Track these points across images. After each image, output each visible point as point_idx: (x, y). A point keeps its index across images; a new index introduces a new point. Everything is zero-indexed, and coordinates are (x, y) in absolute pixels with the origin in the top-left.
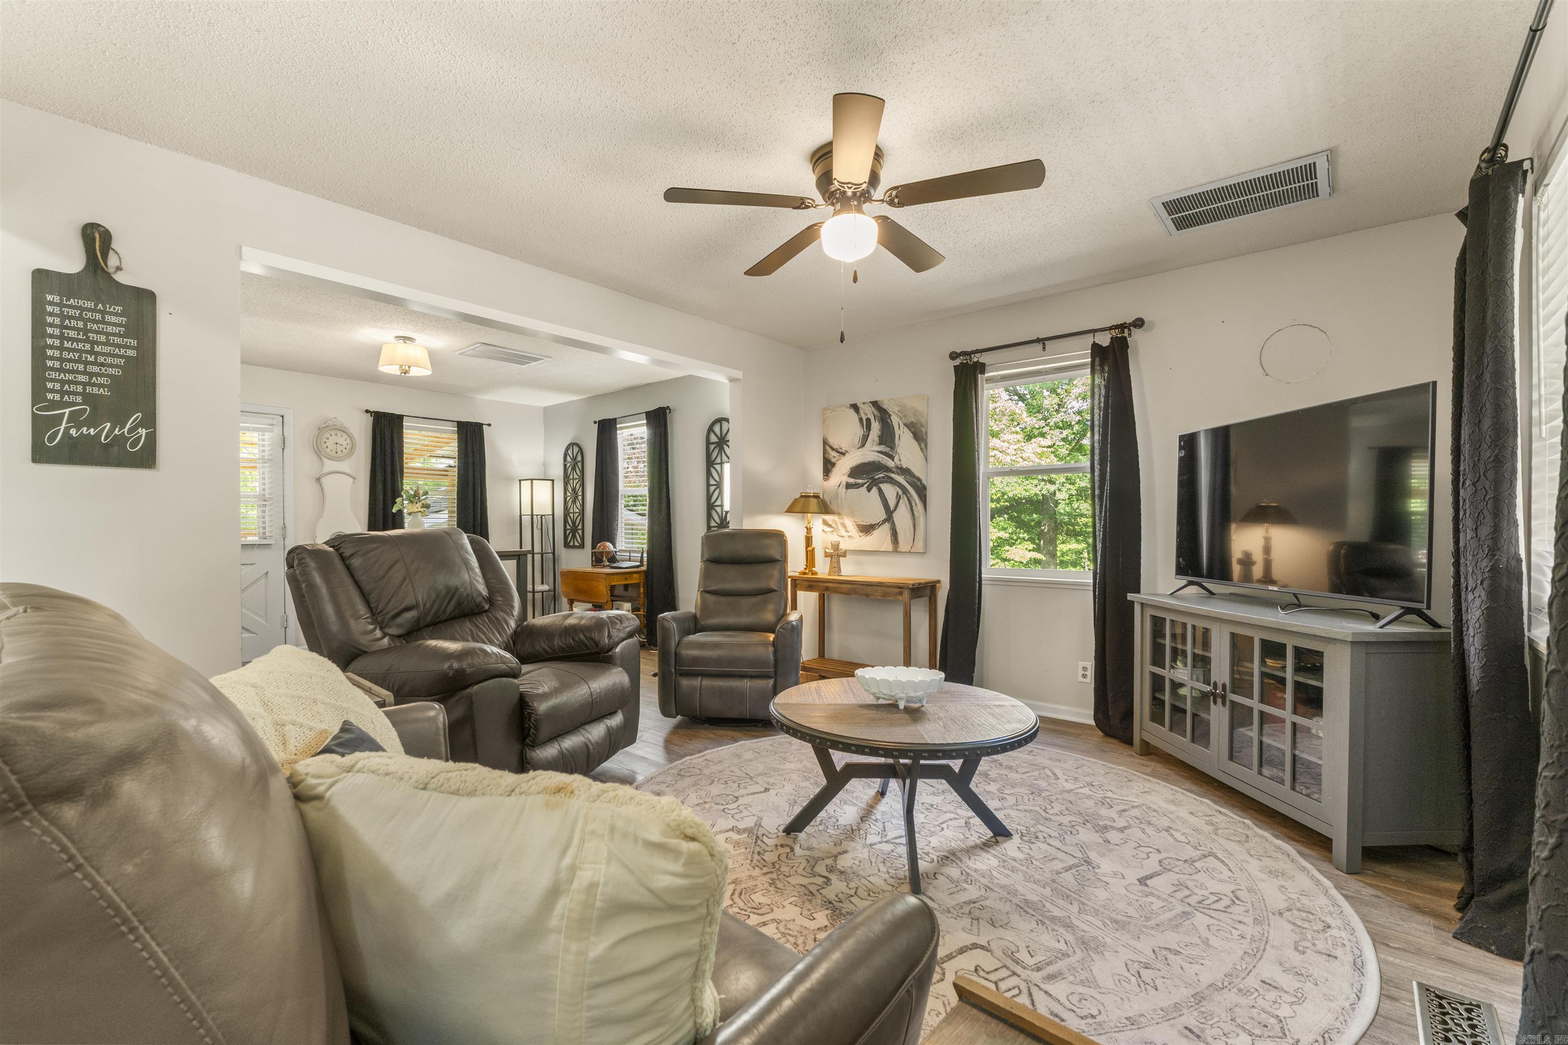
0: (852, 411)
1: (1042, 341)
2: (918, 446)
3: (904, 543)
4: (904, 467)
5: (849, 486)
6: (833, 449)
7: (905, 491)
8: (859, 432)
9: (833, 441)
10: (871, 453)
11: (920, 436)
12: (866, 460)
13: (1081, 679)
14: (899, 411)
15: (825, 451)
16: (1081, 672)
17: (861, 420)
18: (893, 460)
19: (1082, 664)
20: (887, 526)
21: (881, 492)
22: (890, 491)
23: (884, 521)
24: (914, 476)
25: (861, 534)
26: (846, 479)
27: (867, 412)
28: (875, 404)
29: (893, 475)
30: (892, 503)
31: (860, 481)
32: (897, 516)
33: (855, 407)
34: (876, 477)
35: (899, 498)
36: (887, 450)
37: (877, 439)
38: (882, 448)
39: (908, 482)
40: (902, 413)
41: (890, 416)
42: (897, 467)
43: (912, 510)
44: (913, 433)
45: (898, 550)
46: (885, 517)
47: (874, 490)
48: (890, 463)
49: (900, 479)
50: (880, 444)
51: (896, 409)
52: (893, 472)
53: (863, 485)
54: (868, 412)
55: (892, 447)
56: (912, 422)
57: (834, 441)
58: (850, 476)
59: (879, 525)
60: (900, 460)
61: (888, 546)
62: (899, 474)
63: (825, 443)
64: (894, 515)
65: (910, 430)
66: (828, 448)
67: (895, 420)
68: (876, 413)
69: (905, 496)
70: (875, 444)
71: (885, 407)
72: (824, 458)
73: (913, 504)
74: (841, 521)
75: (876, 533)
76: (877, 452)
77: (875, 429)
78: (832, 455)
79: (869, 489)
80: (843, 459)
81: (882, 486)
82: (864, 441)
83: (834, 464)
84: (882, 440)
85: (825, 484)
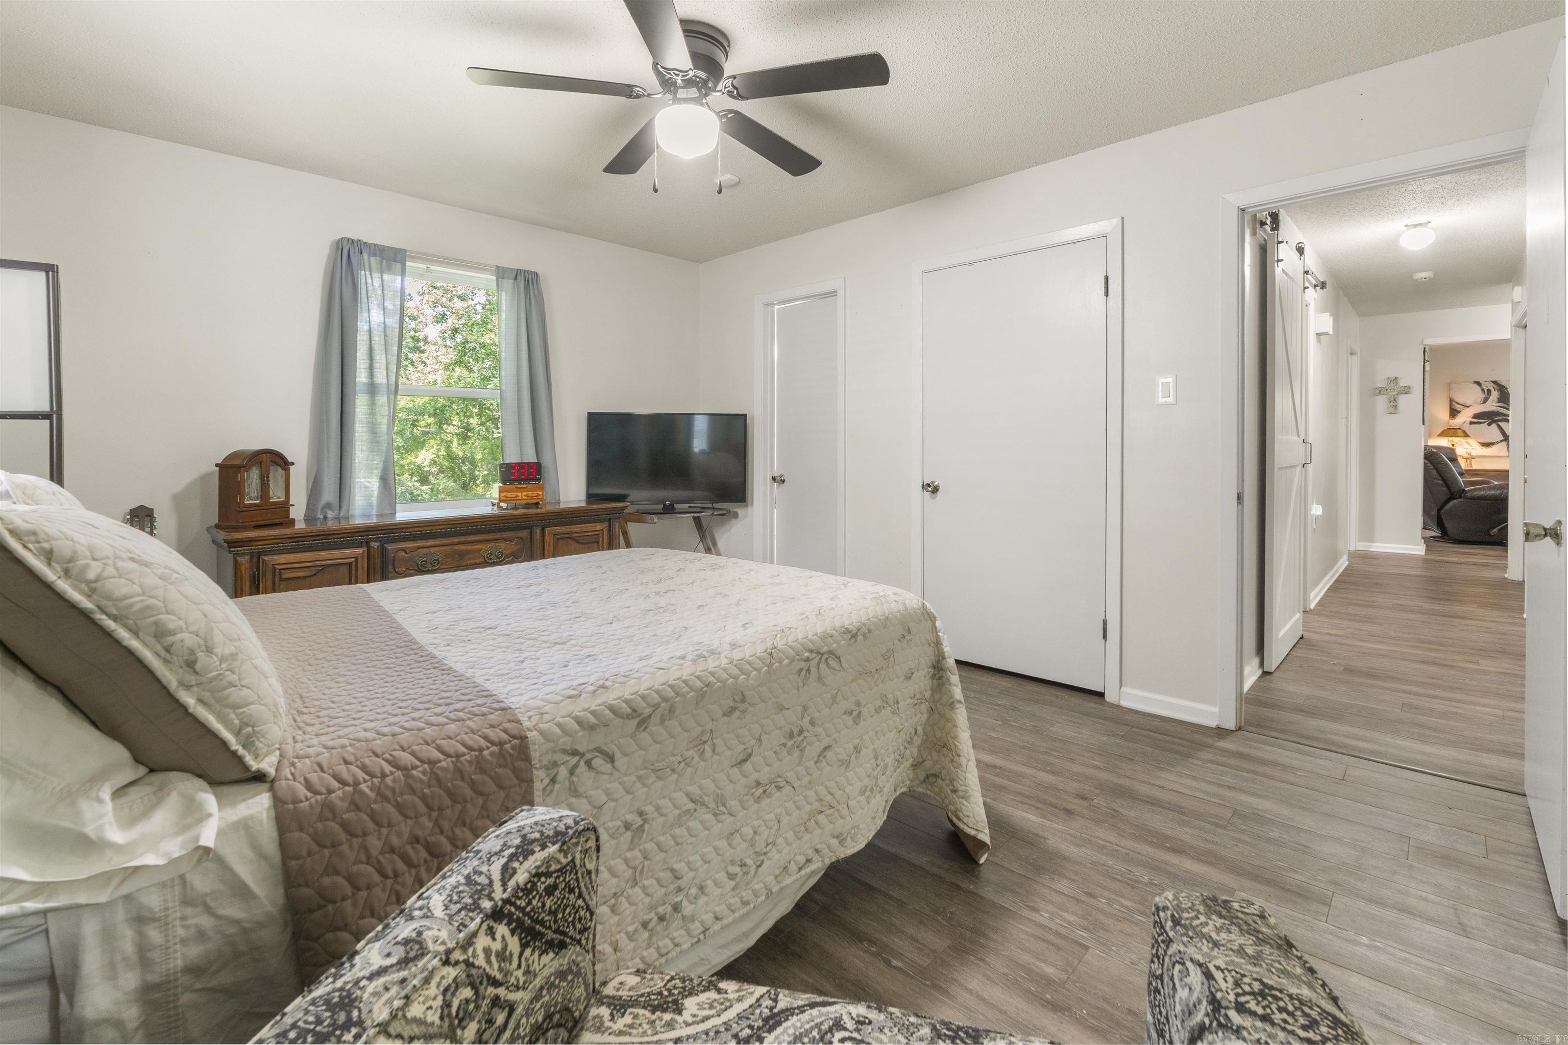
0: (1476, 386)
5: (1471, 423)
6: (1458, 404)
8: (1482, 396)
9: (1457, 400)
10: (1492, 405)
12: (1487, 410)
15: (1451, 405)
17: (1483, 390)
20: (1504, 443)
21: (1500, 427)
23: (1502, 441)
25: (1482, 448)
26: (1469, 420)
27: (1489, 386)
28: (1495, 382)
31: (1482, 421)
33: (1479, 384)
34: (1494, 419)
37: (1495, 400)
38: (1501, 404)
41: (1507, 388)
46: (1502, 438)
47: (1494, 426)
53: (1484, 423)
54: (1491, 386)
57: (1460, 398)
58: (1473, 418)
59: (1497, 443)
63: (1451, 401)
66: (1454, 403)
67: (1511, 390)
68: (1496, 387)
70: (1494, 402)
71: (1504, 384)
72: (1451, 409)
74: (1465, 441)
75: (1494, 447)
76: (1496, 406)
77: (1495, 395)
78: (1458, 407)
79: (1489, 425)
80: (1467, 409)
81: (1501, 424)
82: (1485, 401)
83: (1459, 412)
84: (1500, 400)
85: (1451, 422)
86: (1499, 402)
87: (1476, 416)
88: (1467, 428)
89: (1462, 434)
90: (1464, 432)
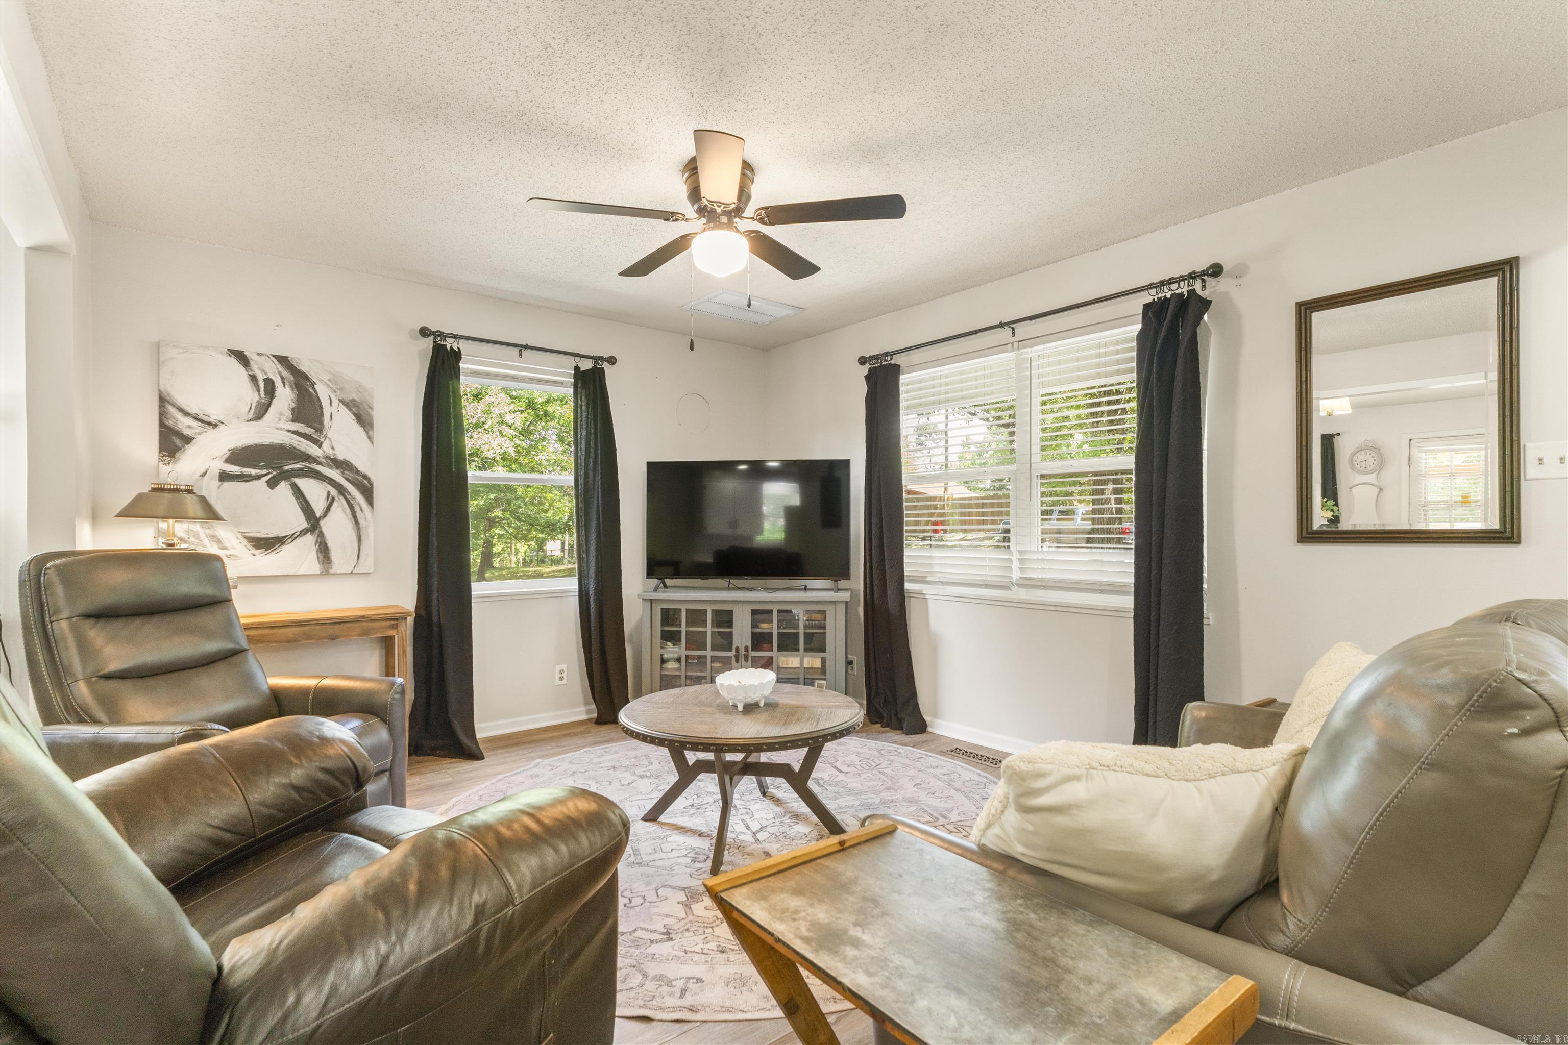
0: (233, 361)
1: (522, 348)
2: (364, 433)
3: (341, 559)
4: (341, 457)
5: (224, 477)
6: (186, 414)
7: (341, 490)
8: (251, 397)
9: (181, 397)
10: (277, 430)
11: (364, 420)
12: (266, 441)
13: (558, 682)
14: (329, 380)
15: (163, 415)
16: (558, 676)
17: (253, 378)
18: (320, 447)
19: (558, 668)
20: (310, 539)
21: (298, 493)
22: (315, 491)
23: (303, 532)
24: (358, 472)
25: (257, 552)
26: (220, 465)
27: (267, 369)
28: (283, 360)
29: (319, 468)
30: (318, 508)
31: (253, 472)
32: (325, 525)
33: (241, 357)
34: (286, 468)
35: (331, 502)
36: (309, 431)
37: (289, 414)
38: (300, 427)
39: (347, 479)
40: (336, 383)
41: (313, 385)
42: (327, 457)
43: (355, 517)
44: (355, 415)
45: (331, 571)
46: (305, 525)
47: (284, 487)
48: (313, 450)
49: (335, 474)
50: (293, 421)
51: (326, 377)
52: (320, 464)
53: (258, 477)
54: (274, 371)
55: (320, 429)
56: (353, 400)
57: (190, 400)
58: (229, 460)
59: (293, 537)
60: (333, 448)
61: (311, 564)
62: (331, 467)
63: (163, 400)
64: (322, 523)
65: (350, 410)
66: (172, 410)
67: (323, 392)
68: (285, 374)
69: (342, 498)
70: (284, 418)
71: (304, 368)
72: (162, 424)
73: (357, 509)
74: (208, 531)
75: (287, 550)
76: (289, 431)
77: (285, 397)
78: (184, 424)
79: (272, 484)
80: (211, 433)
81: (299, 481)
82: (261, 411)
83: (188, 440)
84: (298, 415)
85: (165, 469)
86: (295, 420)
87: (239, 456)
88: (211, 489)
89: (199, 512)
90: (204, 502)
